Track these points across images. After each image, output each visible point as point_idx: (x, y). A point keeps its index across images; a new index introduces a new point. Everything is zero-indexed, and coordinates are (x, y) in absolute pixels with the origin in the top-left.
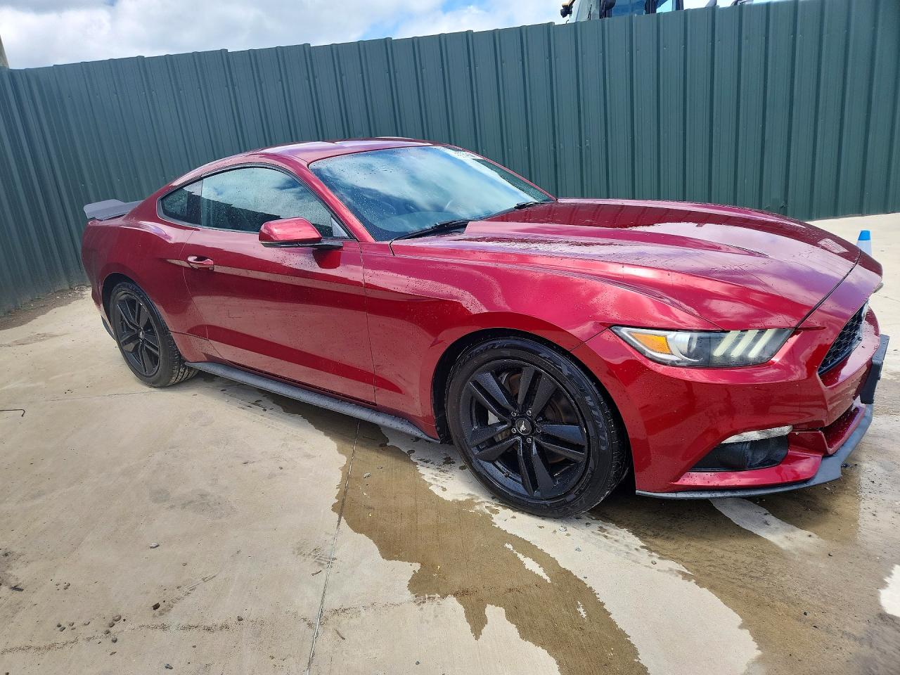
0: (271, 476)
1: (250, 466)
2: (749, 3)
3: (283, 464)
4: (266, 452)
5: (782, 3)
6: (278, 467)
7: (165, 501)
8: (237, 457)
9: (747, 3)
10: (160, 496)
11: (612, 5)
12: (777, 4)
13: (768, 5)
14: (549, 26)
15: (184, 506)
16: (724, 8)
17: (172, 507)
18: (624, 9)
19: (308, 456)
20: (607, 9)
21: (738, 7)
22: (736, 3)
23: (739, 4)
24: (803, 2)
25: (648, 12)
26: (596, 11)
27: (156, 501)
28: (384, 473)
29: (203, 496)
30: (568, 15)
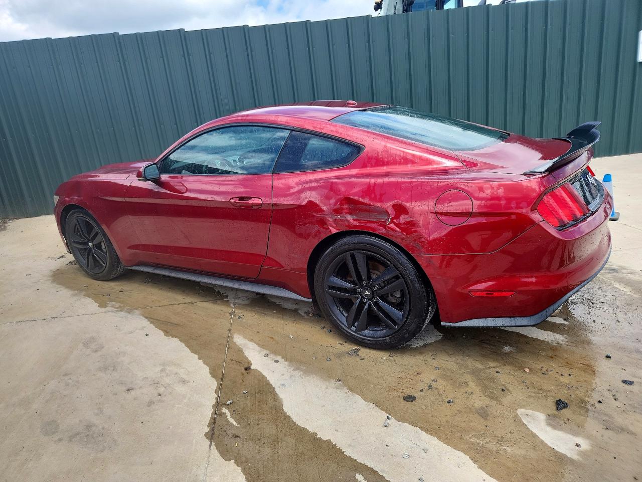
0: (150, 403)
1: (133, 392)
2: (513, 2)
3: (161, 390)
4: (147, 378)
5: (537, 2)
6: (156, 394)
7: (54, 433)
8: (121, 383)
9: (511, 2)
10: (50, 428)
11: (412, 3)
12: (533, 3)
13: (527, 3)
14: (368, 17)
15: (71, 439)
16: (495, 6)
17: (60, 440)
18: (421, 6)
19: (184, 382)
20: (408, 6)
21: (505, 6)
22: (503, 2)
23: (505, 3)
24: (551, 2)
25: (438, 9)
26: (400, 7)
27: (46, 433)
28: (249, 397)
29: (89, 427)
30: (379, 10)
